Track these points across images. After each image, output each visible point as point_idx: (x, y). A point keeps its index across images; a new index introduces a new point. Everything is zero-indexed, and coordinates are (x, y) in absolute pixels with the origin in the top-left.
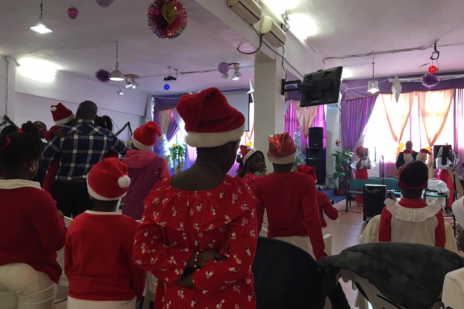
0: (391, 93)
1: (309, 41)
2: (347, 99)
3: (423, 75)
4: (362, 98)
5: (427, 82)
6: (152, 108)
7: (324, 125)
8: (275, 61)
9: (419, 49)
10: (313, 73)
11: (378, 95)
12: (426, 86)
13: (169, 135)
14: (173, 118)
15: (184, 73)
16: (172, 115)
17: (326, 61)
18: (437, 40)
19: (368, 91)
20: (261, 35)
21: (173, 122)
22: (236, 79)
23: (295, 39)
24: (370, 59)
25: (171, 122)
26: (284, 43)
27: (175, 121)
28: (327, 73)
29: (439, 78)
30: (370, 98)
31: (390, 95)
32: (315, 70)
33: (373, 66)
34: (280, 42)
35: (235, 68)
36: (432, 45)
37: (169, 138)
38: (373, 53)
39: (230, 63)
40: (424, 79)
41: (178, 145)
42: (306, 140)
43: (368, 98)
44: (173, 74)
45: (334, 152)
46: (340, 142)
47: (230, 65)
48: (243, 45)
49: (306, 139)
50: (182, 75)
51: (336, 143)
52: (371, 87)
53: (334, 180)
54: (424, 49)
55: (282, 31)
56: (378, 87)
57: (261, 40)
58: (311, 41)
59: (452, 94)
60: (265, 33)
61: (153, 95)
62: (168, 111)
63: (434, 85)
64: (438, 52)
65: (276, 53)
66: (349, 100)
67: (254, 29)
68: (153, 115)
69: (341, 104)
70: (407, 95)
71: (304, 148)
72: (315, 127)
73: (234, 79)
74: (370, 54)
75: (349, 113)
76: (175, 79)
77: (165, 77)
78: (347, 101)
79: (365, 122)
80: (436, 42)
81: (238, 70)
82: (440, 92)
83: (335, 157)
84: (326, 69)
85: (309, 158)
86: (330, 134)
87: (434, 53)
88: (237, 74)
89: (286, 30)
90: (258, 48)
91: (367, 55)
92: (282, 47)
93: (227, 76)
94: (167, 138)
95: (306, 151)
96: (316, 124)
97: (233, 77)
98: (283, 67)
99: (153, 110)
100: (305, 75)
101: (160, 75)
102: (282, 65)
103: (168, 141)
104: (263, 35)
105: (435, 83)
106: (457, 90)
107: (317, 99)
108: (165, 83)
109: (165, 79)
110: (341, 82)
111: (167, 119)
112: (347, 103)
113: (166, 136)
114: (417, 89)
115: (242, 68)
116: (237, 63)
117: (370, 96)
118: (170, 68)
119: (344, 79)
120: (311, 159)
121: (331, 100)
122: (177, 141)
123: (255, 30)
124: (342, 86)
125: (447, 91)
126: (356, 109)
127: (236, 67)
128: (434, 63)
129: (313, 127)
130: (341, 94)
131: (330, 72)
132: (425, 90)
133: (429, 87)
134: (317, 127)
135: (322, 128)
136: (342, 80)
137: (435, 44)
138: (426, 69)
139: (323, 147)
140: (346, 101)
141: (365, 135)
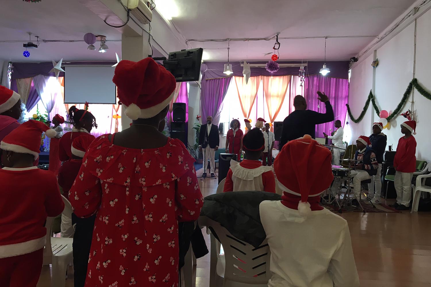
0: (243, 76)
1: (174, 22)
2: (206, 79)
3: (268, 62)
4: (219, 79)
5: (270, 68)
6: (10, 75)
7: (187, 102)
8: (141, 37)
9: (265, 39)
10: (177, 52)
11: (232, 77)
12: (269, 71)
13: (29, 104)
14: (33, 87)
15: (46, 41)
16: (32, 85)
17: (189, 43)
18: (278, 33)
19: (224, 73)
20: (129, 11)
21: (33, 92)
22: (103, 51)
23: (161, 18)
24: (225, 45)
25: (31, 91)
26: (151, 21)
27: (35, 90)
28: (190, 53)
29: (279, 65)
30: (225, 79)
31: (241, 78)
32: (179, 50)
33: (228, 51)
34: (147, 20)
35: (101, 40)
36: (275, 37)
37: (29, 108)
38: (228, 39)
39: (97, 35)
40: (268, 65)
41: (39, 115)
42: (171, 115)
43: (224, 79)
44: (34, 41)
45: (195, 126)
46: (200, 117)
47: (97, 37)
48: (110, 17)
49: (171, 113)
50: (43, 43)
51: (197, 118)
52: (226, 70)
53: (194, 151)
54: (268, 40)
55: (149, 9)
56: (232, 70)
57: (128, 15)
58: (175, 22)
59: (289, 80)
60: (132, 9)
61: (10, 61)
62: (28, 80)
63: (275, 71)
64: (279, 44)
65: (143, 29)
66: (208, 80)
67: (121, 3)
68: (10, 83)
69: (201, 83)
70: (254, 79)
71: (168, 121)
72: (179, 102)
73: (100, 51)
74: (226, 40)
75: (208, 92)
76: (36, 46)
77: (24, 44)
78: (207, 80)
79: (221, 100)
80: (278, 34)
81: (105, 42)
82: (280, 78)
83: (196, 130)
84: (188, 49)
85: (173, 131)
86: (192, 109)
87: (276, 44)
88: (104, 46)
89: (153, 9)
90: (126, 22)
91: (223, 41)
92: (148, 24)
93: (93, 47)
94: (27, 107)
95: (170, 124)
96: (180, 100)
97: (100, 49)
98: (150, 43)
99: (10, 77)
100: (170, 53)
101: (19, 41)
102: (148, 41)
103: (27, 111)
104: (131, 10)
105: (276, 69)
106: (292, 76)
107: (181, 76)
108: (25, 49)
109: (25, 45)
110: (202, 63)
111: (27, 87)
112: (206, 82)
113: (25, 105)
114: (263, 74)
115: (108, 41)
116: (103, 36)
117: (225, 77)
118: (30, 34)
119: (204, 60)
120: (175, 131)
121: (193, 78)
122: (38, 111)
123: (122, 5)
124: (202, 67)
125: (285, 77)
126: (214, 89)
127: (103, 39)
128: (276, 53)
129: (177, 102)
130: (202, 74)
131: (192, 52)
132: (268, 75)
133: (272, 72)
134: (180, 102)
135: (185, 104)
136: (202, 61)
137: (277, 36)
138: (269, 57)
139: (186, 122)
140: (205, 81)
141: (221, 111)
